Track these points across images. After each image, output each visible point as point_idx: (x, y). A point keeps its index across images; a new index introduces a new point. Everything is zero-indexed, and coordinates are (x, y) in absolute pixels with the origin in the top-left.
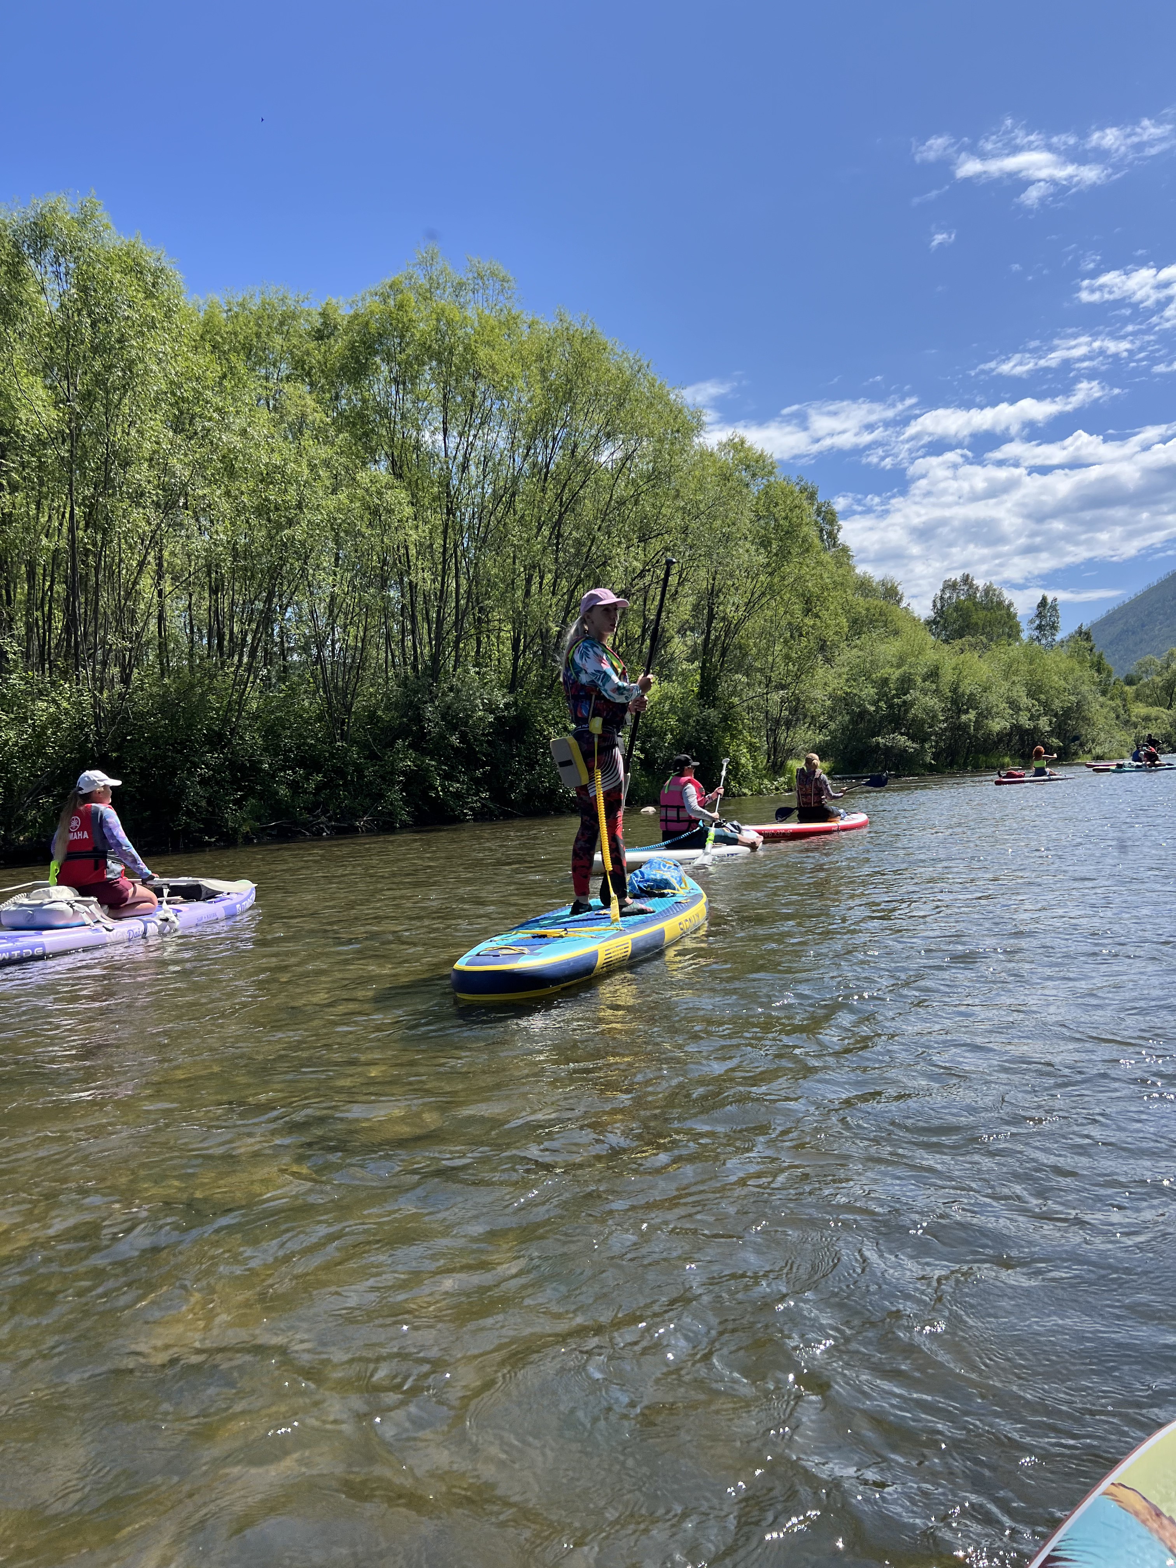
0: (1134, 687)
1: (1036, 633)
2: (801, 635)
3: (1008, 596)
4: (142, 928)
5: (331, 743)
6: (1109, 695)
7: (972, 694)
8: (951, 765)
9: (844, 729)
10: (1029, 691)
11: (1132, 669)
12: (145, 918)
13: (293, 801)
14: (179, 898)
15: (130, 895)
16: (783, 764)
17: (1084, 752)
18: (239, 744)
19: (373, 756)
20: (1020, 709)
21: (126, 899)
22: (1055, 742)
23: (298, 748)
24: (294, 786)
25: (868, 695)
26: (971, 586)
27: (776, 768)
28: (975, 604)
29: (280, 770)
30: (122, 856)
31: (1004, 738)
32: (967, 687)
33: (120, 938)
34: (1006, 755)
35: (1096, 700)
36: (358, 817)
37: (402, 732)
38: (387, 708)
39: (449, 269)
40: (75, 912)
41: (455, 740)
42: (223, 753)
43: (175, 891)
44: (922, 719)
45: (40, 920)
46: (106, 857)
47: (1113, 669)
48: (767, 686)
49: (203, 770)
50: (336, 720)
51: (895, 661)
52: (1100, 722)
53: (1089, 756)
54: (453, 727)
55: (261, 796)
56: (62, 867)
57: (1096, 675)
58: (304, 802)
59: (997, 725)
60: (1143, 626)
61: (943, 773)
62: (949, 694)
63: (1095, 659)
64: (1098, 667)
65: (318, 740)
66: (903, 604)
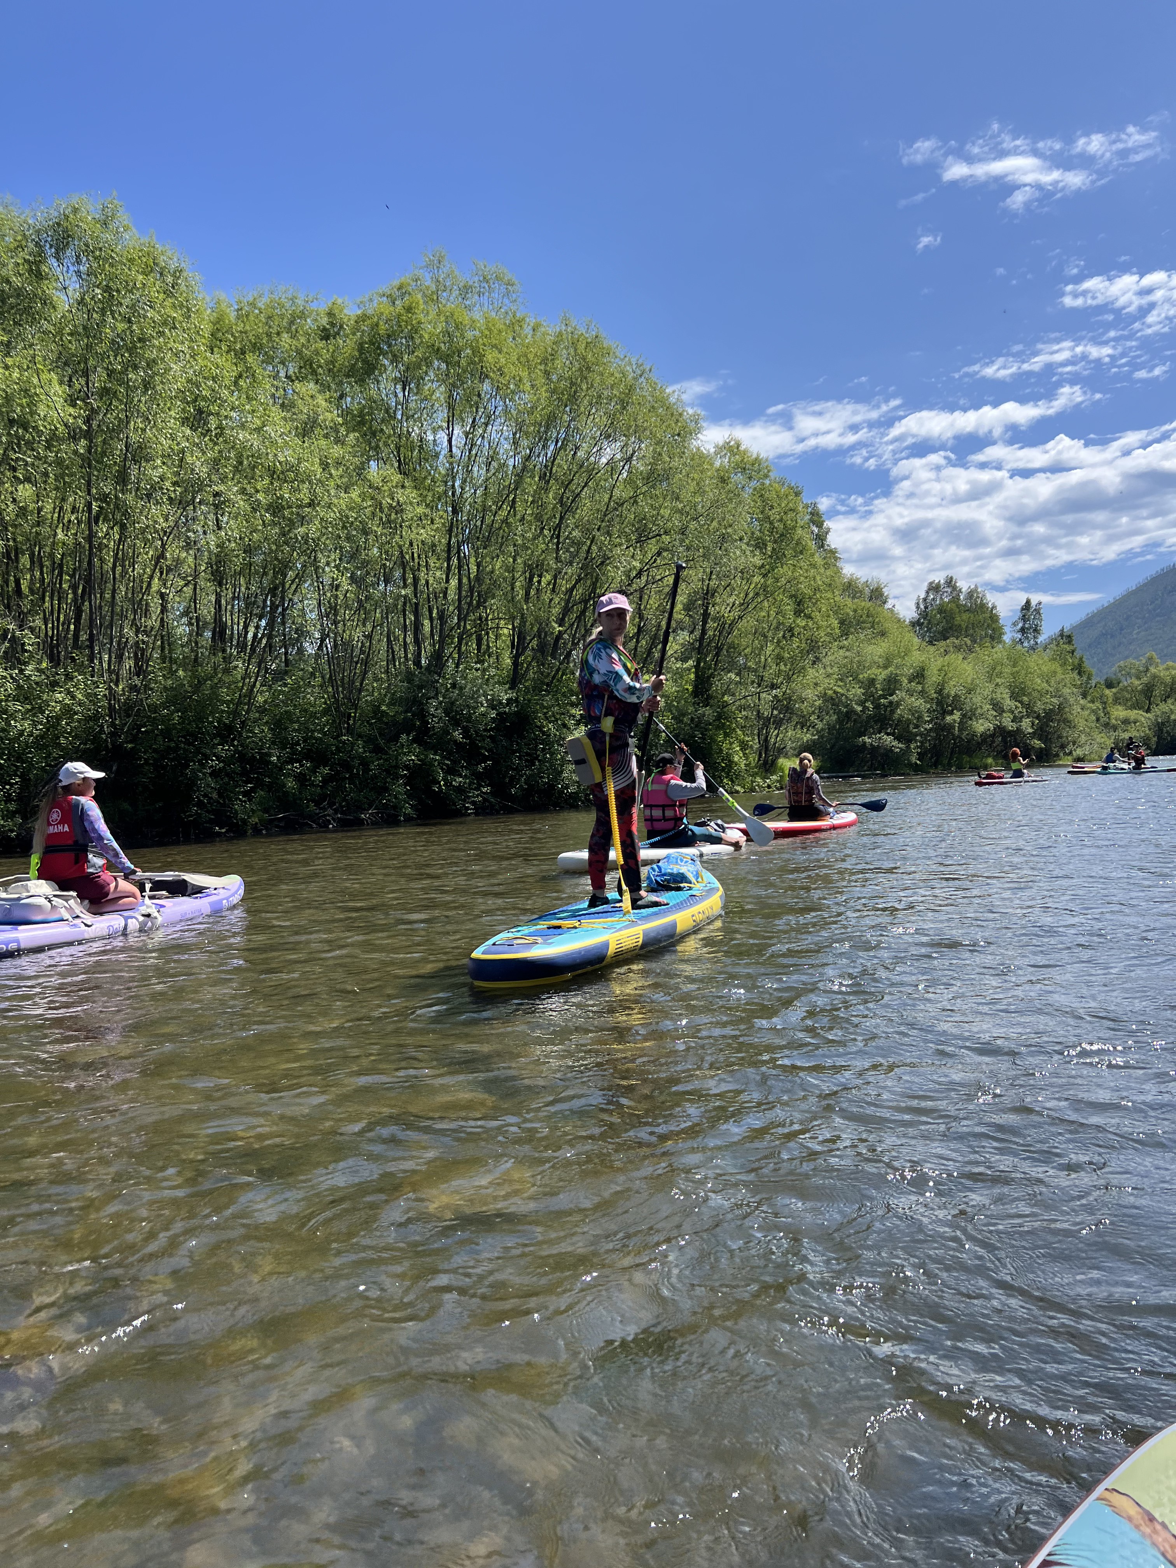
0: (1114, 690)
1: (1019, 636)
2: (793, 635)
3: (991, 599)
4: (123, 924)
5: (338, 736)
6: (1089, 698)
7: (956, 695)
8: (935, 765)
9: (831, 728)
10: (1012, 693)
11: (1110, 671)
12: (126, 914)
13: (300, 793)
14: (164, 892)
15: (112, 889)
16: (774, 762)
17: (1065, 754)
18: (248, 737)
19: (378, 750)
20: (1003, 711)
21: (107, 894)
22: (1037, 743)
23: (305, 741)
24: (301, 779)
25: (855, 695)
26: (954, 588)
27: (768, 766)
28: (958, 606)
29: (288, 763)
30: (104, 850)
31: (987, 739)
32: (952, 689)
33: (100, 934)
34: (989, 756)
35: (1078, 703)
36: (364, 810)
37: (407, 727)
38: (391, 704)
39: (457, 273)
40: (53, 907)
41: (457, 735)
42: (234, 746)
43: (158, 886)
44: (908, 719)
45: (17, 914)
46: (87, 851)
47: (1094, 671)
48: (759, 685)
49: (214, 762)
50: (343, 715)
51: (881, 661)
52: (1081, 724)
53: (1069, 758)
54: (456, 723)
55: (270, 787)
56: (43, 861)
57: (1077, 677)
58: (311, 795)
59: (981, 726)
60: (1122, 629)
61: (928, 773)
62: (935, 695)
63: (1076, 662)
64: (1079, 669)
65: (325, 734)
66: (888, 605)
